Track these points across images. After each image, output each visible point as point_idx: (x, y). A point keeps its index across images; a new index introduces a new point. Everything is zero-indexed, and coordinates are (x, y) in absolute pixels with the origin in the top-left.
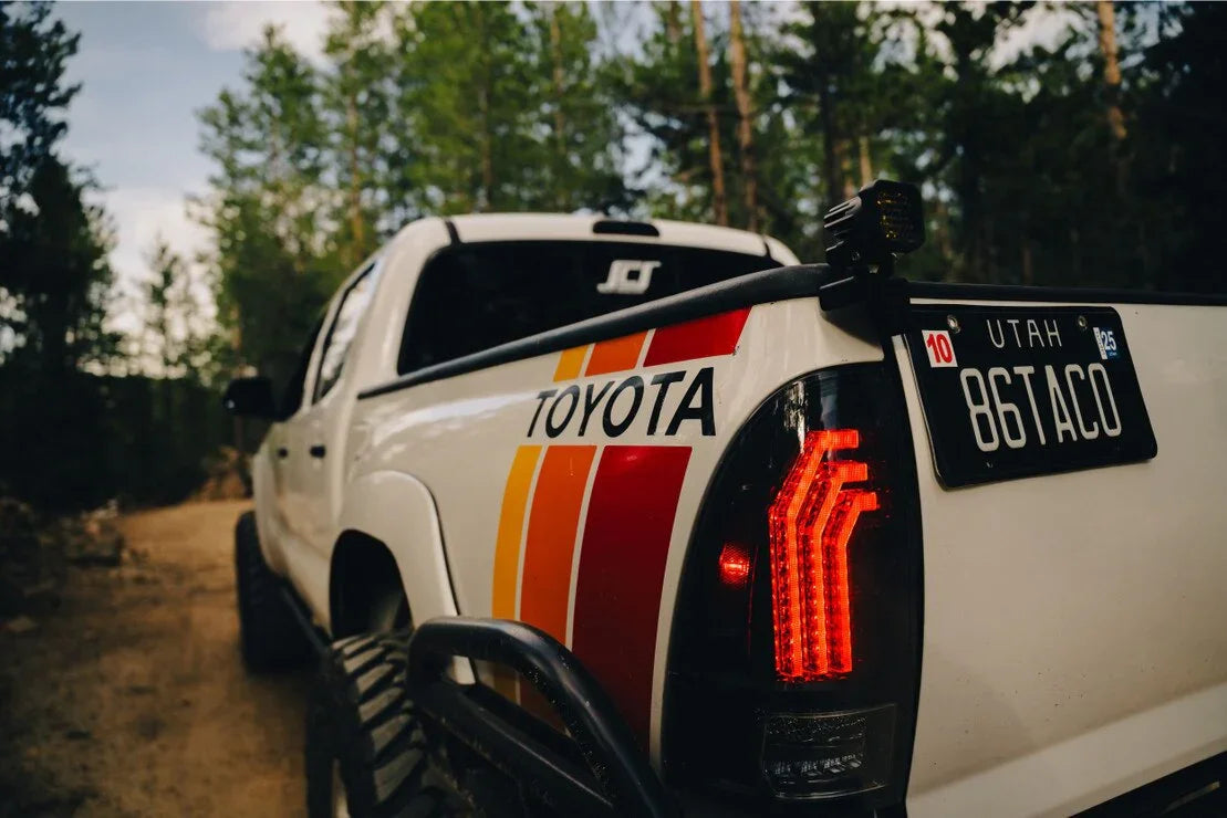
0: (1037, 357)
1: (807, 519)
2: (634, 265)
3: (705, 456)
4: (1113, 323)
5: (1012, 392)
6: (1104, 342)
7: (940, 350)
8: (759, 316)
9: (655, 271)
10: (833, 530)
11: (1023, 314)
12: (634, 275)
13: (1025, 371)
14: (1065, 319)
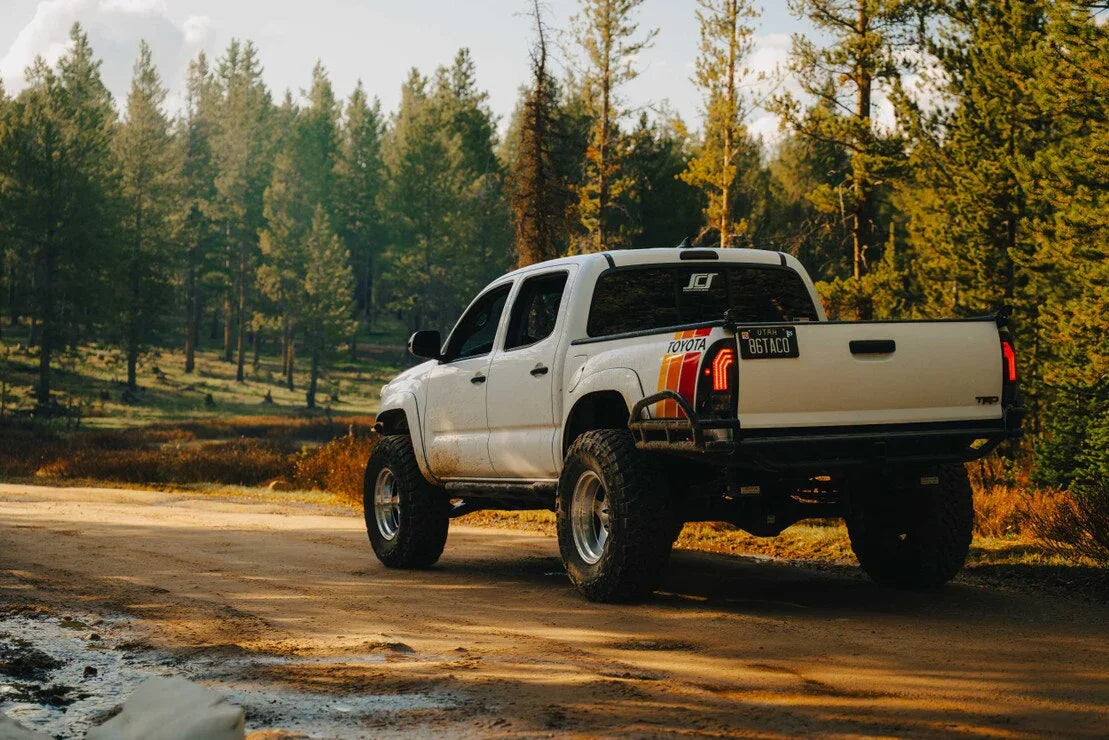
0: (769, 337)
1: (719, 363)
2: (703, 275)
3: (703, 352)
4: (793, 330)
5: (762, 343)
6: (789, 334)
7: (745, 336)
8: (714, 329)
9: (714, 278)
10: (723, 366)
11: (767, 329)
12: (703, 281)
13: (765, 340)
14: (777, 329)
